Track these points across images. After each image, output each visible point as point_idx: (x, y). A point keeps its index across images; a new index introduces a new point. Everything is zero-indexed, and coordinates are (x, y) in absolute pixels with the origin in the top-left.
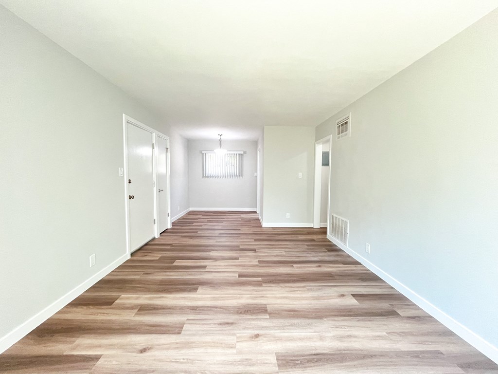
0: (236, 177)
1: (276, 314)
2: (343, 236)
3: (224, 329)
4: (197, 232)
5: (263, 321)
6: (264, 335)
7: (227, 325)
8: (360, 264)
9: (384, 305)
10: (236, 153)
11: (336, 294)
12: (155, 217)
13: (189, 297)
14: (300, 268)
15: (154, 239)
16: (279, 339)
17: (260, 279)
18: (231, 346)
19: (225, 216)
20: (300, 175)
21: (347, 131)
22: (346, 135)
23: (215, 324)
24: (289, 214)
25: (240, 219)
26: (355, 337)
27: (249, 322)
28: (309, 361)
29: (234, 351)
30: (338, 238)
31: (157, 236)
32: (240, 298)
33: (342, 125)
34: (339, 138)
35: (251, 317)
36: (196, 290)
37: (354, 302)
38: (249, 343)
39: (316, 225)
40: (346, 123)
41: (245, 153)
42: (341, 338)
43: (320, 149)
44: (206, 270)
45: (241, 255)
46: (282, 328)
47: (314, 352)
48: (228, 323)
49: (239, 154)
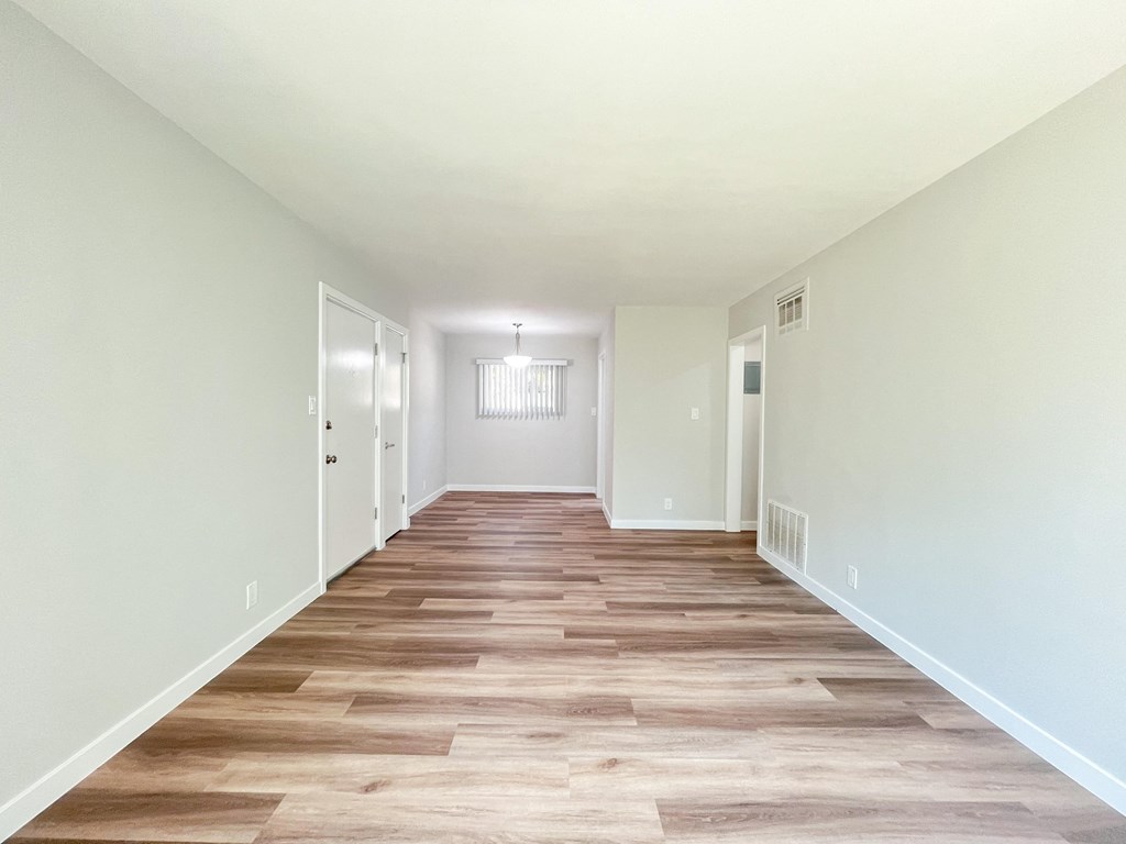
0: (551, 418)
1: (653, 717)
2: (794, 549)
3: (540, 746)
4: (466, 539)
5: (625, 733)
6: (631, 762)
7: (546, 740)
8: (836, 613)
9: (894, 704)
10: (549, 363)
11: (785, 678)
12: (377, 504)
13: (460, 678)
14: (701, 619)
15: (373, 552)
16: (660, 771)
17: (612, 642)
18: (557, 782)
19: (527, 502)
20: (695, 413)
21: (800, 317)
22: (798, 326)
23: (520, 735)
24: (670, 500)
25: (560, 511)
26: (830, 769)
27: (595, 734)
28: (730, 818)
29: (567, 793)
30: (783, 555)
31: (380, 545)
32: (570, 682)
33: (790, 304)
34: (782, 332)
35: (596, 723)
36: (474, 662)
37: (823, 694)
38: (596, 777)
39: (733, 524)
40: (798, 300)
41: (570, 363)
42: (800, 772)
43: (738, 357)
44: (493, 621)
45: (567, 589)
46: (668, 746)
47: (740, 800)
48: (548, 735)
49: (558, 367)
